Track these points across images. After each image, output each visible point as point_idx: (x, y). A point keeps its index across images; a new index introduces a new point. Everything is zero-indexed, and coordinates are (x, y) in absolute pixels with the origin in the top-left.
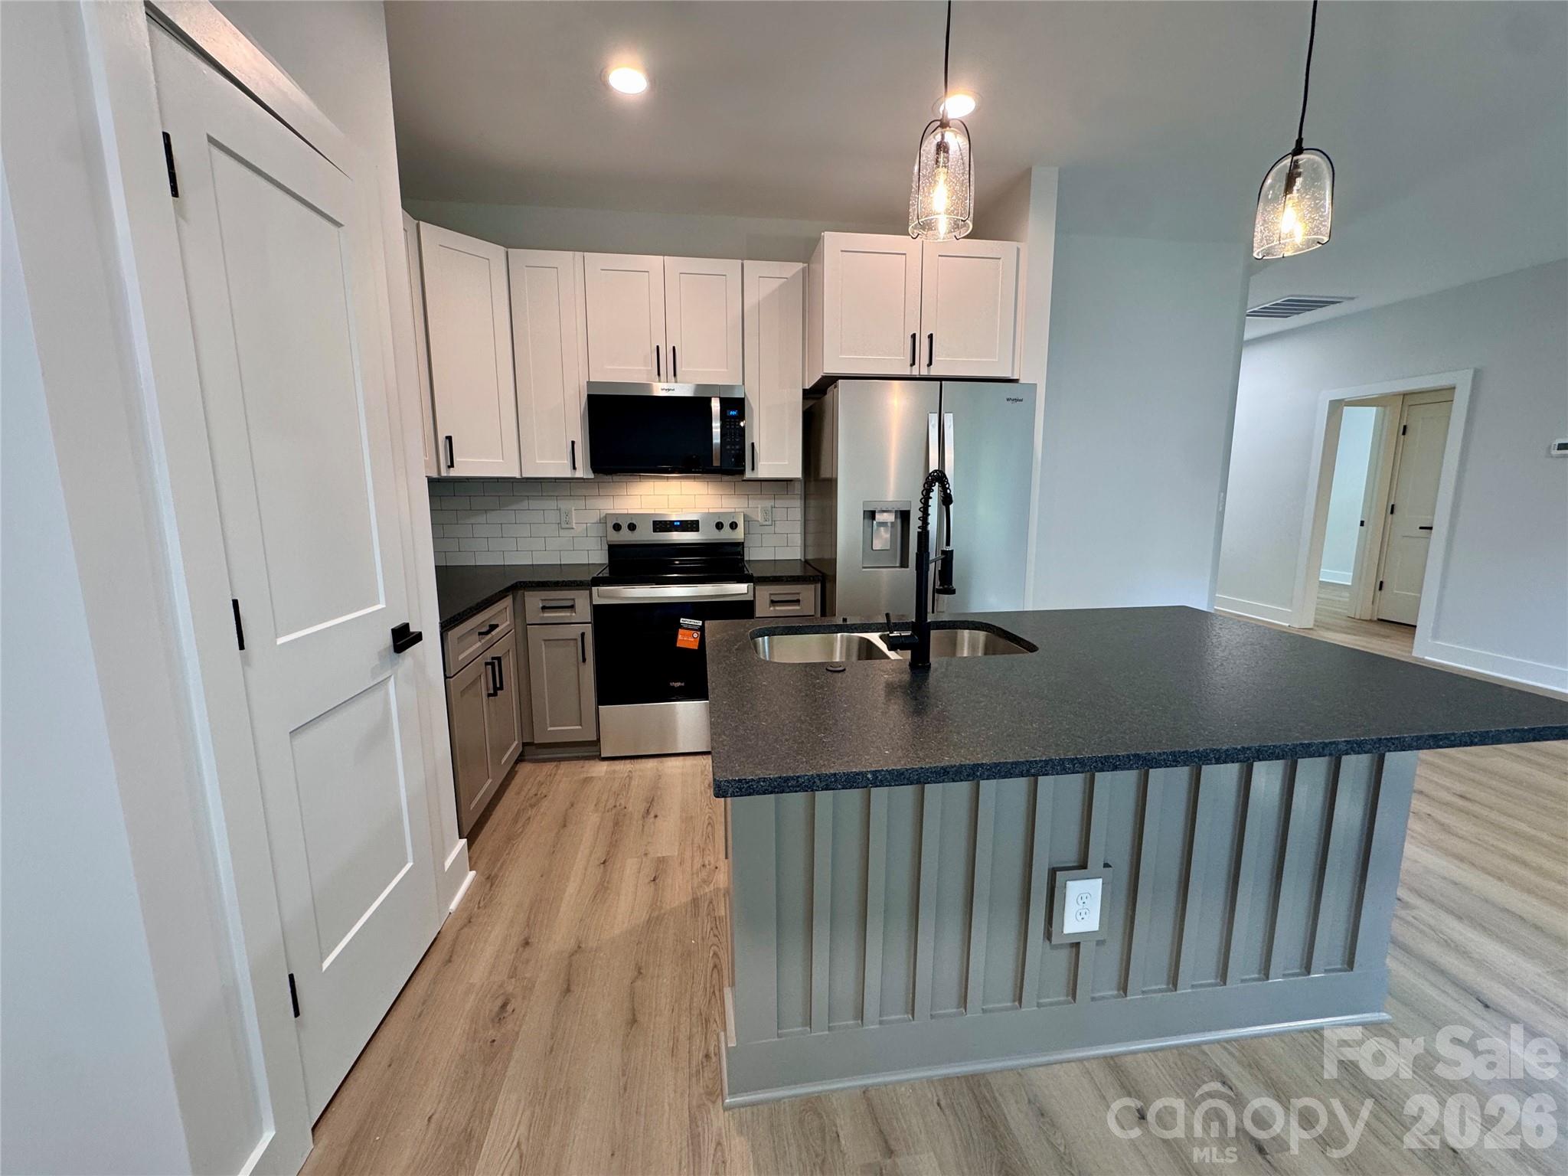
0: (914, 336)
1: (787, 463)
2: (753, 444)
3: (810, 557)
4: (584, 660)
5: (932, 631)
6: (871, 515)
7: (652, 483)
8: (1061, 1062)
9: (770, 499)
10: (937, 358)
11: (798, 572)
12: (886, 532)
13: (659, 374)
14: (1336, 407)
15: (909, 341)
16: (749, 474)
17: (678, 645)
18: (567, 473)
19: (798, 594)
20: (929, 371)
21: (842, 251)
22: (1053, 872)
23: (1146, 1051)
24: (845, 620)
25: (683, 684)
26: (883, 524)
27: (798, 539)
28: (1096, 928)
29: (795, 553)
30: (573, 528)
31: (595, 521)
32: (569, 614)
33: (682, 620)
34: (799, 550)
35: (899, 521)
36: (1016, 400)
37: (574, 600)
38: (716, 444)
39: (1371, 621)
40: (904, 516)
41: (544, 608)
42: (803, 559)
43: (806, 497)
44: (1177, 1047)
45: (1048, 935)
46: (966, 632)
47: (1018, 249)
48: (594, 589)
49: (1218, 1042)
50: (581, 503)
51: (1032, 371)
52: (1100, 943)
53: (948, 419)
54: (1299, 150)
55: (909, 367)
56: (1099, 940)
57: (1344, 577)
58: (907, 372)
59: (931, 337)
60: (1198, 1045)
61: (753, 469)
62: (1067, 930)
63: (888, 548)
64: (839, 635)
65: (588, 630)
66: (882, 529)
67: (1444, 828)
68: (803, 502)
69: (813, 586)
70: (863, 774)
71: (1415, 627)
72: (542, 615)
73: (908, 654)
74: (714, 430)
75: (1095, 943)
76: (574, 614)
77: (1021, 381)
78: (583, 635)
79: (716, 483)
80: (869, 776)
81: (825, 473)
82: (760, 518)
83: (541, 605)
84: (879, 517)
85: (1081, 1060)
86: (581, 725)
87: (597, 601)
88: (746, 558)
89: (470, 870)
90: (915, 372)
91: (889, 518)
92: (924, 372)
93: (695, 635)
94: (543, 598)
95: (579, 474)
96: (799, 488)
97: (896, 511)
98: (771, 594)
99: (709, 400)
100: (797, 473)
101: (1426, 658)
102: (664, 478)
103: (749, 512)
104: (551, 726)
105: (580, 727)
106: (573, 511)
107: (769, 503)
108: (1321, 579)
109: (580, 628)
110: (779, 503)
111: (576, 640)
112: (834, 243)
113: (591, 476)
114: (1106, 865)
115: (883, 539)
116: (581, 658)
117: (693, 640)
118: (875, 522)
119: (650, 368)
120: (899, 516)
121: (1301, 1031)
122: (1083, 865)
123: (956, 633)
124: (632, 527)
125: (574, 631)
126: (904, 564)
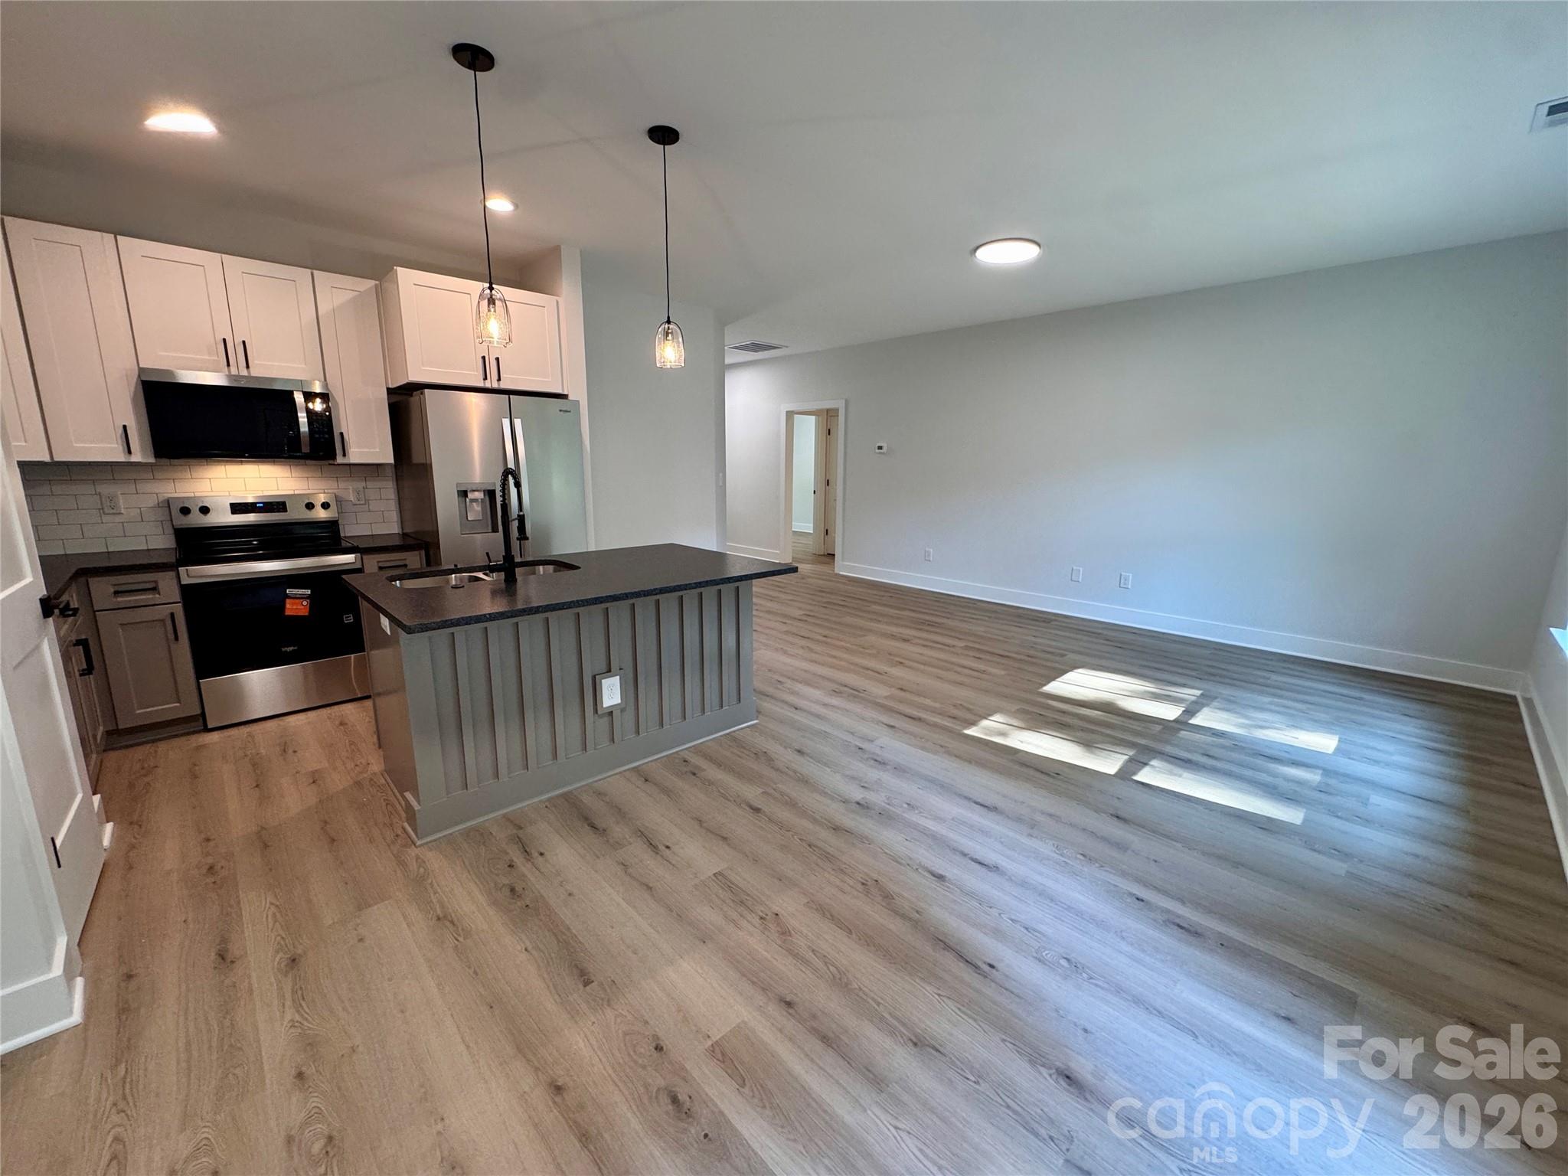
0: (484, 358)
1: (378, 450)
2: (342, 434)
3: (407, 530)
4: (177, 638)
5: (516, 569)
6: (464, 494)
7: (223, 467)
8: (609, 776)
9: (362, 480)
10: (505, 376)
11: (397, 542)
12: (478, 506)
13: (228, 365)
14: (790, 415)
15: (480, 361)
16: (340, 460)
17: (286, 614)
18: (120, 457)
19: (405, 559)
20: (499, 385)
21: (415, 284)
22: (594, 678)
23: (652, 761)
24: (456, 566)
25: (296, 648)
26: (473, 501)
27: (394, 515)
28: (619, 701)
29: (394, 528)
30: (120, 513)
31: (152, 505)
32: (151, 596)
33: (288, 591)
34: (396, 526)
35: (487, 499)
36: (566, 411)
37: (156, 582)
38: (304, 432)
39: (824, 555)
40: (491, 494)
41: (116, 593)
42: (401, 533)
43: (398, 479)
44: (667, 756)
45: (596, 711)
46: (541, 567)
47: (557, 302)
48: (182, 570)
49: (686, 749)
50: (131, 488)
51: (578, 391)
52: (623, 710)
53: (518, 423)
54: (669, 322)
55: (482, 381)
56: (621, 708)
57: (808, 527)
58: (480, 384)
59: (497, 359)
60: (677, 752)
61: (344, 455)
62: (605, 706)
63: (481, 518)
64: (453, 575)
65: (179, 610)
66: (474, 504)
67: (811, 650)
68: (395, 483)
69: (417, 553)
70: (485, 615)
71: (834, 555)
72: (114, 600)
73: (502, 574)
74: (300, 420)
75: (619, 711)
76: (157, 596)
77: (570, 398)
78: (172, 615)
79: (301, 467)
80: (488, 616)
81: (417, 458)
82: (352, 497)
83: (112, 590)
84: (471, 496)
85: (620, 773)
86: (179, 702)
87: (185, 581)
88: (342, 535)
89: (108, 822)
90: (488, 385)
91: (479, 495)
92: (495, 385)
93: (305, 603)
94: (114, 583)
95: (137, 457)
96: (390, 472)
97: (484, 491)
98: (378, 562)
99: (291, 393)
100: (389, 458)
101: (841, 573)
102: (238, 462)
103: (340, 493)
104: (138, 709)
105: (178, 704)
106: (120, 497)
107: (361, 485)
108: (793, 529)
109: (168, 609)
110: (370, 484)
111: (163, 621)
112: (406, 277)
113: (152, 460)
114: (621, 669)
115: (476, 512)
116: (171, 636)
117: (303, 607)
118: (467, 500)
119: (216, 358)
120: (486, 494)
121: (721, 736)
122: (610, 671)
123: (535, 569)
124: (205, 510)
125: (163, 612)
126: (495, 530)
